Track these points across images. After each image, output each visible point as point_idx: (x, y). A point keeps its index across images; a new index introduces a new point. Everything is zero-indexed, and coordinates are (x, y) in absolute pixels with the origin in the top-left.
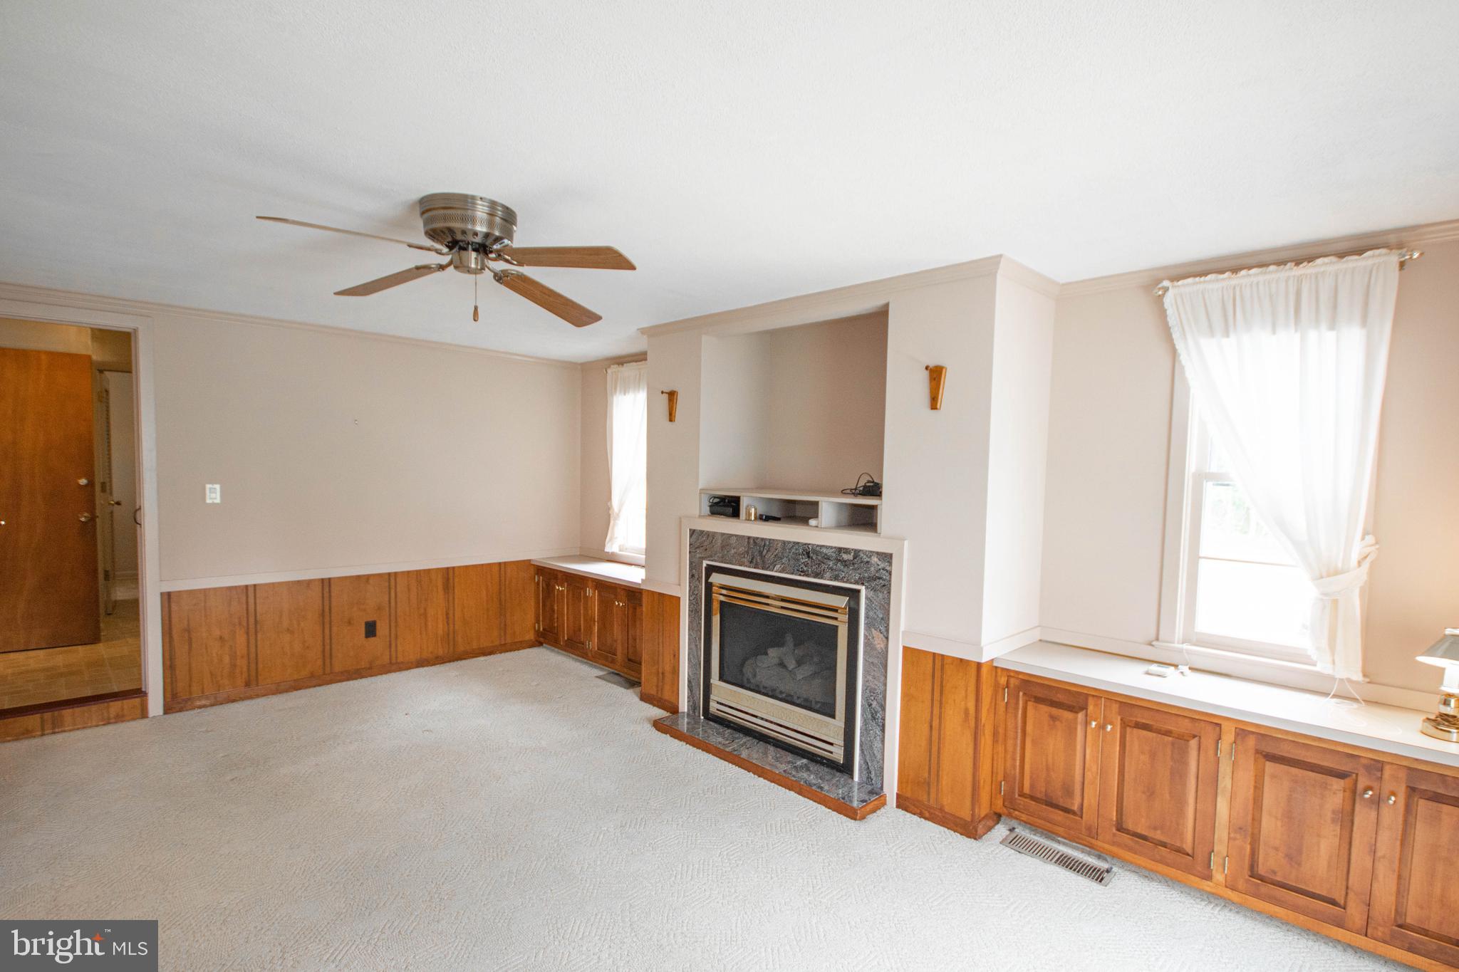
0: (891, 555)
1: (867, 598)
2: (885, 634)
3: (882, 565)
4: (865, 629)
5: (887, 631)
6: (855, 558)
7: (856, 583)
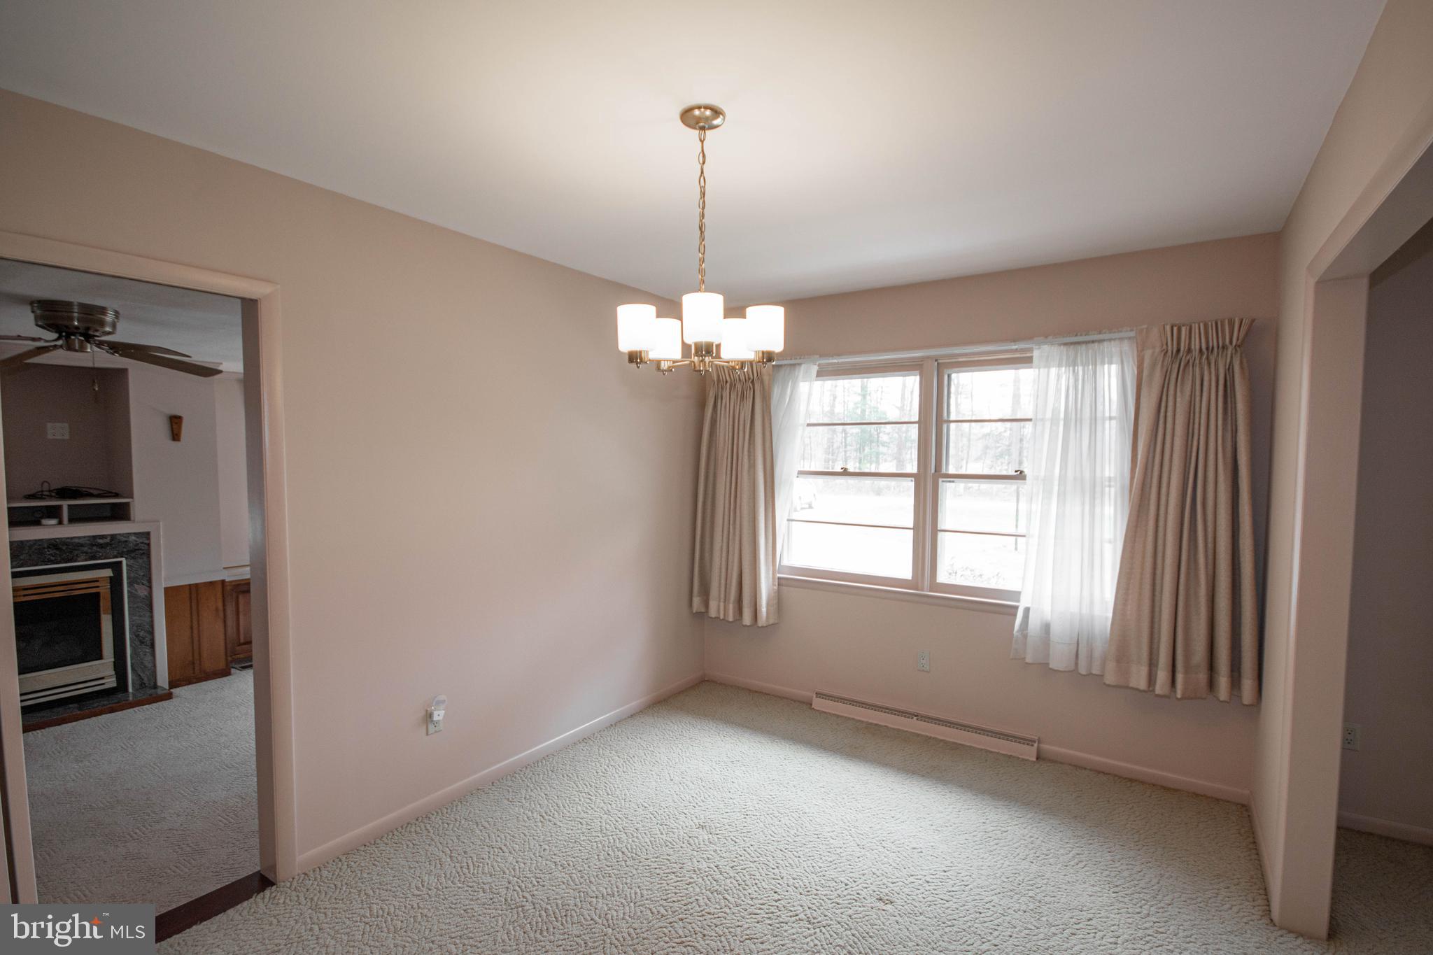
0: (148, 534)
1: (127, 565)
2: (147, 584)
3: (139, 540)
4: (128, 587)
5: (150, 581)
6: (111, 540)
7: (116, 557)
